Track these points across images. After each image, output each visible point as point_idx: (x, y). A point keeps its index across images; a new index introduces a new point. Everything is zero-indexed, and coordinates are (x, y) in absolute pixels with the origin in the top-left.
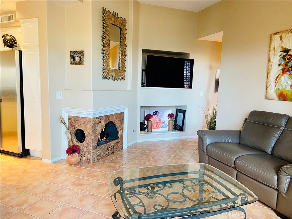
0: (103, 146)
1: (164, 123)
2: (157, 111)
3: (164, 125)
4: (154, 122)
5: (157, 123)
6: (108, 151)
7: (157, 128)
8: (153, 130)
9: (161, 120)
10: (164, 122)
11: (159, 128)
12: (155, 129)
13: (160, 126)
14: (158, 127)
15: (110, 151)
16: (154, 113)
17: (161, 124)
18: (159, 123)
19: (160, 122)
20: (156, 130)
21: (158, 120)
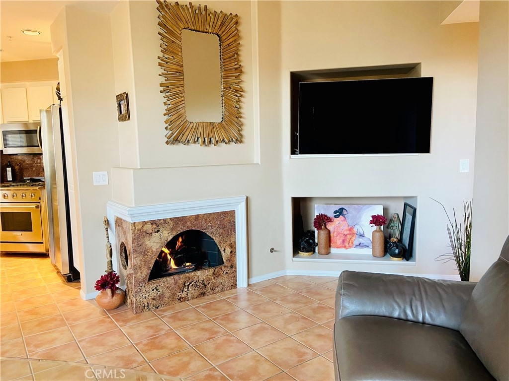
0: (170, 280)
1: (362, 236)
2: (342, 209)
3: (361, 240)
4: (335, 233)
5: (345, 235)
6: (186, 290)
7: (345, 247)
8: (333, 250)
9: (355, 230)
10: (362, 233)
11: (350, 247)
12: (338, 249)
13: (352, 243)
14: (347, 245)
15: (192, 291)
16: (335, 212)
17: (354, 238)
18: (349, 237)
19: (353, 234)
20: (342, 251)
21: (346, 228)
